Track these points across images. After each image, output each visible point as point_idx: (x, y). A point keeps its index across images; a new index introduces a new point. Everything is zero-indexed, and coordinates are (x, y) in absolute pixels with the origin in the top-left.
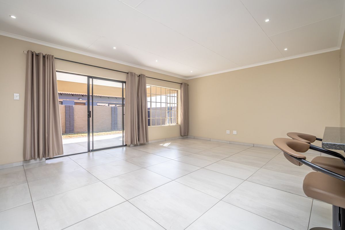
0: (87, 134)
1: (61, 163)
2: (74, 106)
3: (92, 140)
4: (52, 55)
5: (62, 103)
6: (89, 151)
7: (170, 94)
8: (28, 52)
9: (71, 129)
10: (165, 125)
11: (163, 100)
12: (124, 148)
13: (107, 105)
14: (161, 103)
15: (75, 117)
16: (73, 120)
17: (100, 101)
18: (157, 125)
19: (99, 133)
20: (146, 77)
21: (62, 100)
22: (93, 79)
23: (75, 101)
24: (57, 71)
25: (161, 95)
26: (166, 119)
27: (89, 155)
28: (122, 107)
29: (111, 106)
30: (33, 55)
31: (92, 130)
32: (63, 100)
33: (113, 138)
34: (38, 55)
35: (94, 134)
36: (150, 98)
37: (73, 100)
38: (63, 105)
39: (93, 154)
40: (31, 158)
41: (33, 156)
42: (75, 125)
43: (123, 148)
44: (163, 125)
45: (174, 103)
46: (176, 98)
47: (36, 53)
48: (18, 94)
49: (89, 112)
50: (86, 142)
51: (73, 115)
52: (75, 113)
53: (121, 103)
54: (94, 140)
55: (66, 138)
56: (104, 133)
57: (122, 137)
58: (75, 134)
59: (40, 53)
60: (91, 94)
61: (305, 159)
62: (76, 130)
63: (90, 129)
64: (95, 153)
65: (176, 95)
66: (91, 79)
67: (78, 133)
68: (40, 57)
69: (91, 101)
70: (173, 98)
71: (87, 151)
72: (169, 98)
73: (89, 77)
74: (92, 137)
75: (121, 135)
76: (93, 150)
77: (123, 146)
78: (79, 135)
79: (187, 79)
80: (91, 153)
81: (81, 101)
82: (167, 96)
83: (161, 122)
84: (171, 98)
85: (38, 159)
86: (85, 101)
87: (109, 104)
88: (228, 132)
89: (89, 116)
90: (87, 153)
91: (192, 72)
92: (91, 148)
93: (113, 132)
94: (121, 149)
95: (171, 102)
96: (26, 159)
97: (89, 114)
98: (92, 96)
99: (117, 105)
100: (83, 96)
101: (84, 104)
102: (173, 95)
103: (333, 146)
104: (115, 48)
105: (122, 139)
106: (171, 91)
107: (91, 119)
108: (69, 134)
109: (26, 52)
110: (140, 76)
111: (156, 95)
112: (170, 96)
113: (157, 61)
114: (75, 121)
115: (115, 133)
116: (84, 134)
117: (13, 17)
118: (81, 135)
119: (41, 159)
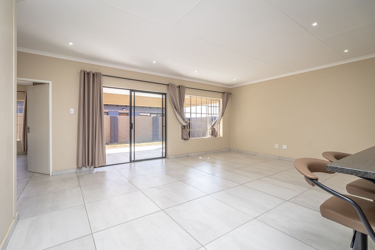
0: (129, 145)
1: (103, 173)
2: (118, 116)
3: (133, 151)
4: (100, 72)
5: (107, 113)
6: (131, 161)
7: (211, 104)
8: (81, 71)
9: (115, 139)
10: (205, 137)
11: (204, 111)
12: (164, 160)
13: (149, 115)
14: (201, 113)
15: (119, 127)
16: (117, 130)
17: (142, 111)
18: (197, 137)
19: (141, 143)
20: (186, 87)
21: (107, 111)
22: (135, 92)
23: (119, 112)
24: (103, 87)
25: (201, 105)
26: (207, 131)
27: (131, 166)
28: (161, 117)
29: (152, 115)
30: (85, 73)
31: (133, 141)
32: (109, 110)
33: (154, 149)
34: (88, 74)
35: (135, 145)
36: (190, 108)
37: (118, 111)
38: (109, 116)
39: (134, 164)
40: (83, 166)
41: (84, 164)
42: (119, 135)
43: (162, 160)
44: (203, 137)
45: (216, 114)
46: (217, 108)
47: (87, 72)
48: (73, 109)
49: (131, 124)
50: (128, 152)
51: (117, 126)
52: (119, 123)
53: (161, 113)
54: (135, 151)
55: (111, 148)
56: (145, 143)
57: (162, 149)
58: (119, 144)
59: (90, 72)
60: (133, 105)
61: (317, 180)
62: (120, 140)
63: (132, 140)
64: (136, 164)
65: (218, 105)
66: (133, 92)
67: (122, 143)
68: (90, 75)
69: (133, 111)
70: (215, 108)
71: (129, 162)
72: (210, 108)
73: (131, 91)
74: (133, 148)
75: (161, 146)
76: (134, 161)
77: (162, 158)
78: (122, 145)
79: (230, 88)
80: (133, 164)
81: (124, 111)
82: (208, 106)
83: (201, 134)
84: (213, 108)
85: (88, 167)
86: (128, 112)
87: (151, 114)
88: (277, 146)
89: (131, 128)
90: (129, 164)
91: (234, 80)
92: (133, 159)
93: (154, 142)
94: (160, 160)
95: (213, 113)
96: (79, 167)
97: (131, 126)
98: (134, 106)
99: (159, 115)
100: (126, 106)
101: (127, 114)
102: (215, 106)
103: (335, 169)
104: (154, 62)
105: (161, 151)
106: (212, 101)
107: (133, 130)
108: (114, 144)
109: (79, 72)
110: (179, 87)
111: (196, 105)
112: (211, 107)
113: (196, 71)
114: (119, 132)
115: (156, 144)
116: (127, 144)
117: (71, 44)
118: (124, 145)
119: (90, 168)
